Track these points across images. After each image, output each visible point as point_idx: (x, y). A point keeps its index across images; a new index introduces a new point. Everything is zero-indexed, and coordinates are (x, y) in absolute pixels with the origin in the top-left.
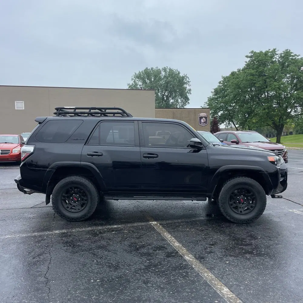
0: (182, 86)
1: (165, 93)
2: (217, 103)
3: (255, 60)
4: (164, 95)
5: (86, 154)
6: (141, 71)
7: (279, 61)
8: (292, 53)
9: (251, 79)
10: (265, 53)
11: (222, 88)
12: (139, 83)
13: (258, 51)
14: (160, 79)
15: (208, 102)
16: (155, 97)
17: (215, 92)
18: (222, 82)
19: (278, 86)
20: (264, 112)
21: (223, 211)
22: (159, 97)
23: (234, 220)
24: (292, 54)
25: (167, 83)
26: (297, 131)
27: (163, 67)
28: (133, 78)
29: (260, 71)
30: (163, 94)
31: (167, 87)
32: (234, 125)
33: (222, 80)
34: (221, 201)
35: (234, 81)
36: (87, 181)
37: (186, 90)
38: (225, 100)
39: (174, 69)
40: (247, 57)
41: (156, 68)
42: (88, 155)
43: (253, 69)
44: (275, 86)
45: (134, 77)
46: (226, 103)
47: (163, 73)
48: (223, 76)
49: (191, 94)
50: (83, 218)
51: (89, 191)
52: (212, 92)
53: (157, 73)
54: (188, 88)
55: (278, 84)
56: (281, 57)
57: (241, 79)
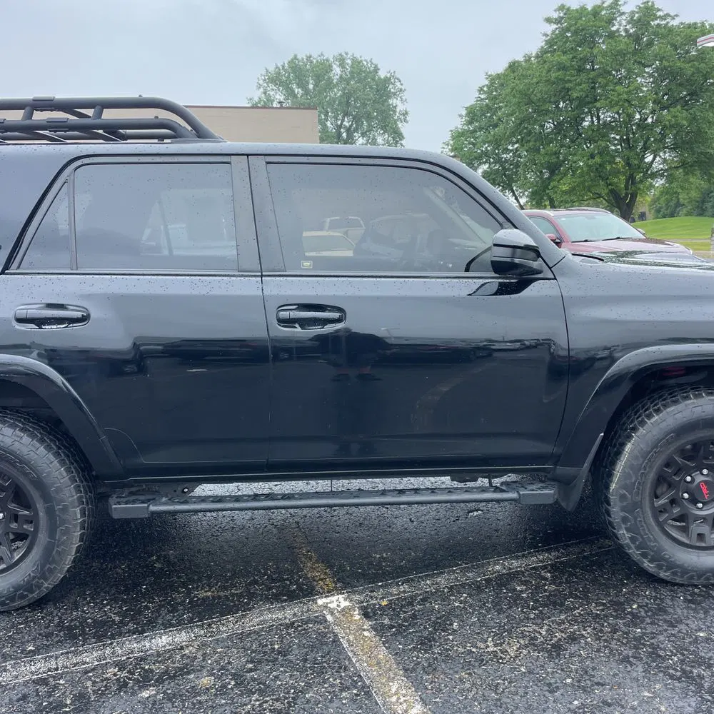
0: (386, 104)
1: (343, 121)
2: (473, 144)
3: (568, 30)
4: (340, 126)
5: (11, 315)
6: (280, 65)
7: (626, 31)
8: (659, 10)
9: (560, 79)
10: (592, 10)
11: (487, 105)
12: (278, 97)
13: (575, 6)
14: (330, 85)
15: (451, 142)
16: (320, 132)
17: (467, 115)
18: (485, 89)
19: (625, 96)
20: (590, 162)
21: (628, 541)
22: (327, 132)
23: (674, 574)
24: (659, 14)
25: (348, 96)
26: (658, 211)
27: (336, 54)
28: (261, 82)
29: (581, 59)
30: (339, 122)
31: (348, 104)
32: (516, 199)
33: (487, 82)
34: (623, 497)
35: (517, 85)
36: (26, 439)
37: (395, 112)
38: (494, 136)
39: (363, 58)
40: (549, 20)
41: (319, 56)
42: (20, 320)
43: (564, 53)
44: (619, 95)
45: (265, 80)
46: (497, 143)
47: (337, 70)
48: (489, 73)
49: (407, 122)
50: (22, 597)
51: (39, 484)
52: (460, 116)
53: (322, 69)
54: (400, 107)
55: (626, 90)
56: (631, 21)
57: (535, 80)
